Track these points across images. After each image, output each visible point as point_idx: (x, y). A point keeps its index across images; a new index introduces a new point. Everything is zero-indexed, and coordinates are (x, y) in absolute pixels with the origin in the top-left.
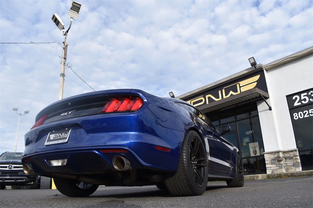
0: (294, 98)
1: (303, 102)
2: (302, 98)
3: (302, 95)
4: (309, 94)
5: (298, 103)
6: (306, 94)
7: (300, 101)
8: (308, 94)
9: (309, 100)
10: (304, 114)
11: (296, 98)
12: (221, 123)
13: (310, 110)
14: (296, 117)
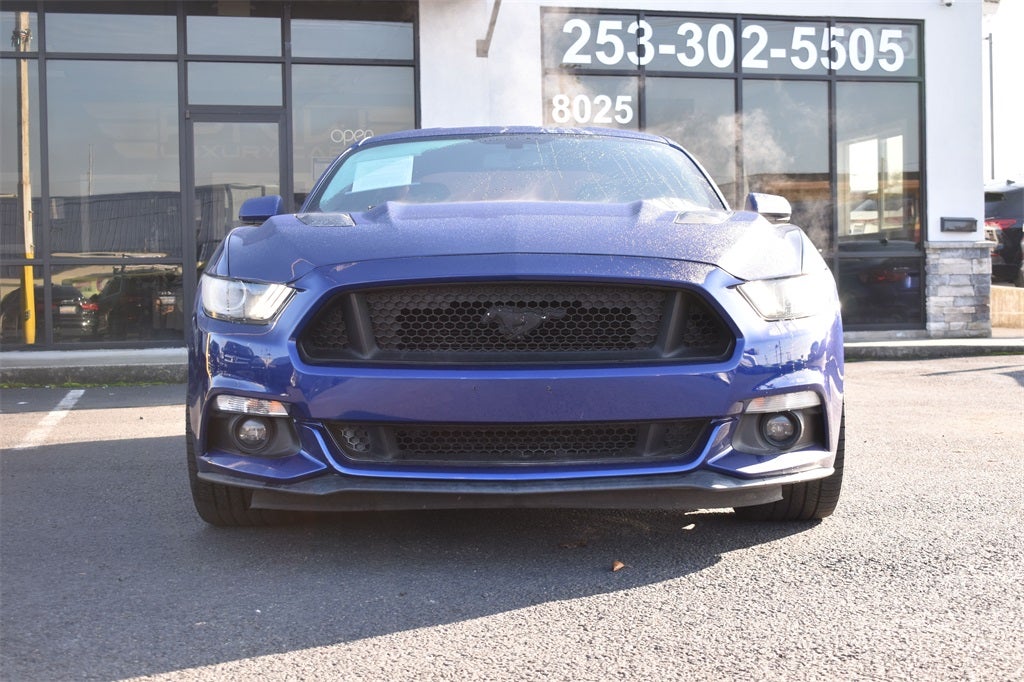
0: (568, 28)
1: (601, 56)
2: (602, 39)
3: (605, 25)
4: (633, 28)
5: (578, 53)
6: (617, 25)
7: (591, 48)
8: (626, 26)
9: (625, 56)
10: (595, 109)
11: (577, 31)
12: (189, 52)
13: (620, 99)
14: (561, 113)
